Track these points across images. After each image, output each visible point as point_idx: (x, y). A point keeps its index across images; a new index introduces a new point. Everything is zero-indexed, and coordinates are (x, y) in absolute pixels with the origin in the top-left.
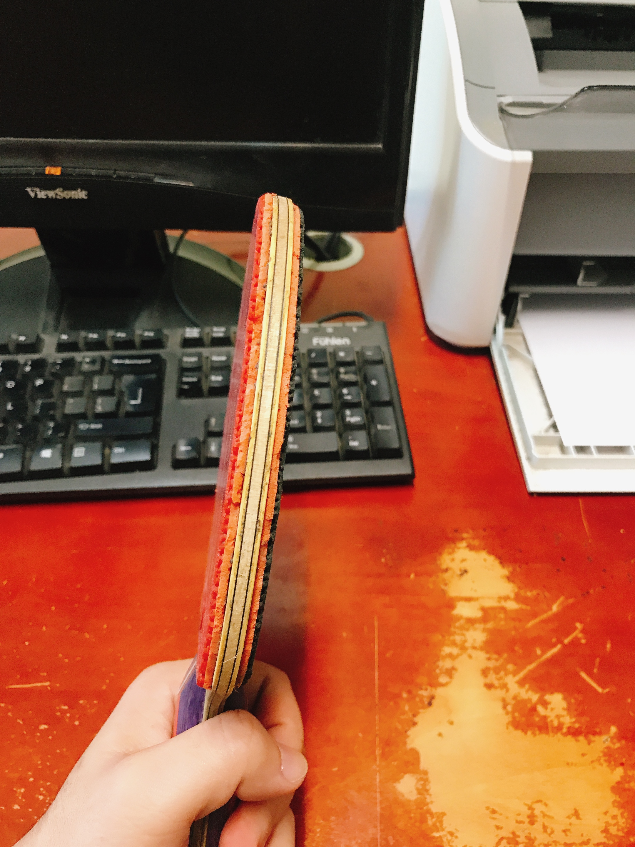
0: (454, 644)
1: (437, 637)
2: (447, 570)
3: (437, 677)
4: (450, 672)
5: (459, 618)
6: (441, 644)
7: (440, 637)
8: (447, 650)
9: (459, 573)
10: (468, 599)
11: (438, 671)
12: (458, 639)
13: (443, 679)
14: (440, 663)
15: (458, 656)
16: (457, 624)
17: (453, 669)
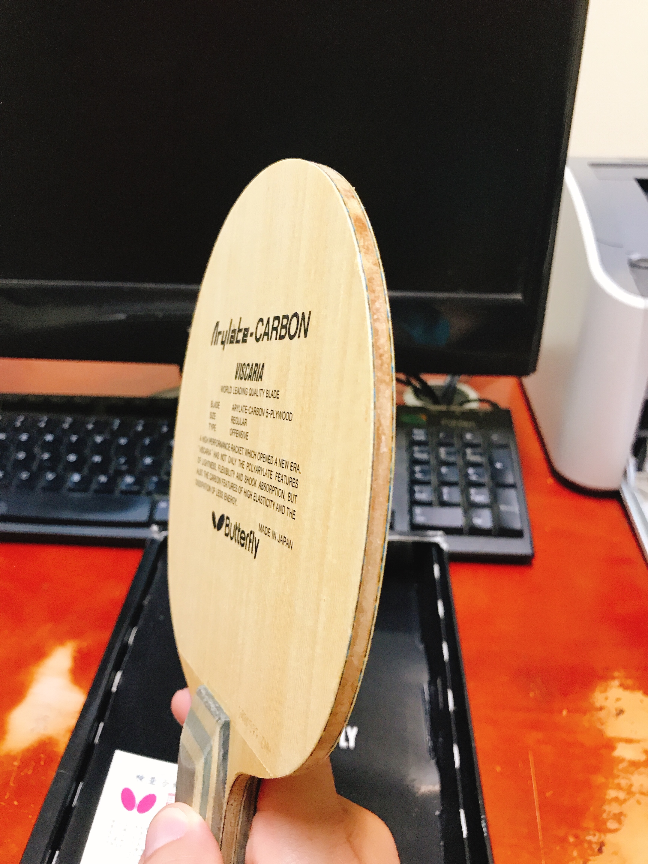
0: (619, 787)
1: (599, 779)
2: (601, 709)
3: (605, 822)
4: (619, 817)
5: (622, 760)
6: (604, 787)
7: (603, 780)
8: (612, 793)
9: (614, 712)
10: (629, 741)
11: (605, 816)
12: (623, 782)
13: (612, 825)
14: (606, 807)
15: (625, 801)
16: (621, 766)
17: (621, 814)
